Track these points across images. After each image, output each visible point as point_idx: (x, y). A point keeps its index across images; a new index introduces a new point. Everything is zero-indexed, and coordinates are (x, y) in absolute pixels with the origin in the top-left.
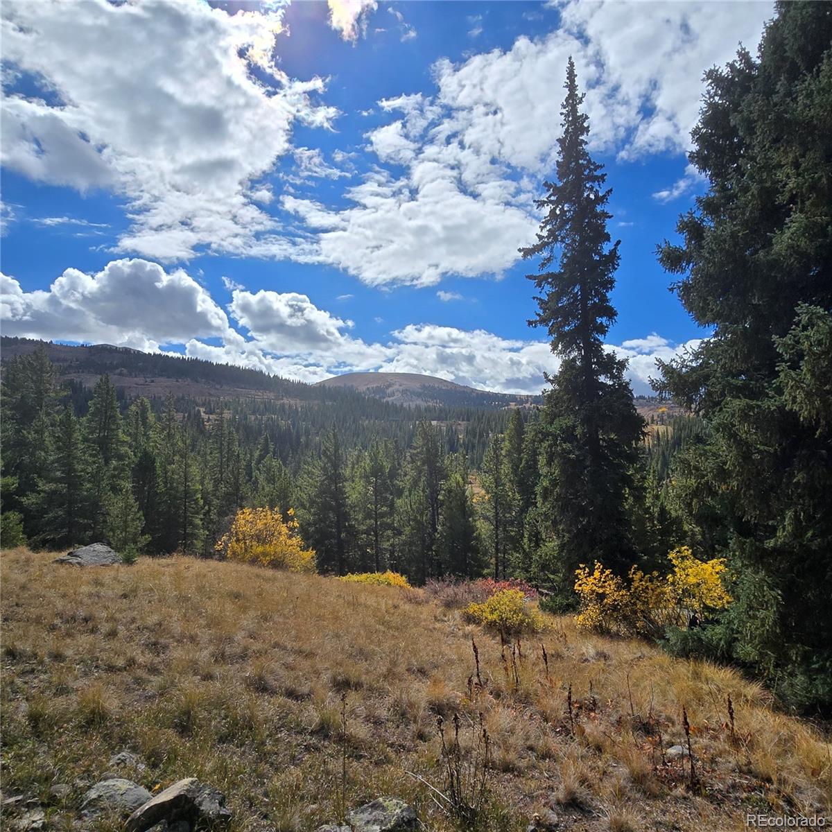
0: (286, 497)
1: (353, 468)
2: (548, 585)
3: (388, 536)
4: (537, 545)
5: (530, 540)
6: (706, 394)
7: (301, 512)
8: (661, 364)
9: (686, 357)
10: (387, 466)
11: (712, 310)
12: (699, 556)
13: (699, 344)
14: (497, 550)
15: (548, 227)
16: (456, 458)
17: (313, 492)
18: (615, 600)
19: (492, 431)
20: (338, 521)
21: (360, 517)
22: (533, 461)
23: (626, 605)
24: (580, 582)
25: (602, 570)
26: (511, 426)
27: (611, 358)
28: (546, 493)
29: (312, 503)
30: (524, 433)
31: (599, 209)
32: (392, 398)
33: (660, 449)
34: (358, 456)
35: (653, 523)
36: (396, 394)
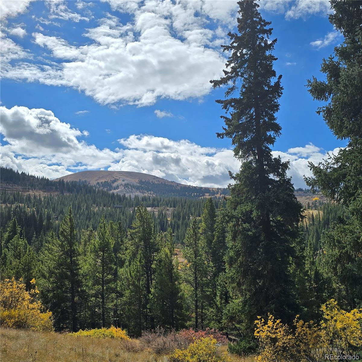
0: (30, 269)
1: (85, 245)
2: (235, 332)
3: (113, 298)
4: (227, 302)
5: (221, 298)
6: (344, 188)
7: (42, 281)
8: (312, 166)
9: (329, 161)
10: (112, 243)
11: (347, 128)
12: (344, 307)
13: (338, 151)
14: (197, 307)
15: (232, 65)
16: (165, 236)
17: (52, 264)
18: (284, 343)
19: (192, 215)
20: (72, 287)
21: (90, 283)
22: (222, 237)
23: (293, 347)
24: (258, 330)
25: (274, 319)
26: (206, 211)
27: (278, 161)
28: (232, 261)
29: (51, 273)
30: (215, 216)
31: (268, 53)
32: (117, 191)
33: (315, 228)
34: (90, 236)
35: (311, 284)
36: (120, 187)
